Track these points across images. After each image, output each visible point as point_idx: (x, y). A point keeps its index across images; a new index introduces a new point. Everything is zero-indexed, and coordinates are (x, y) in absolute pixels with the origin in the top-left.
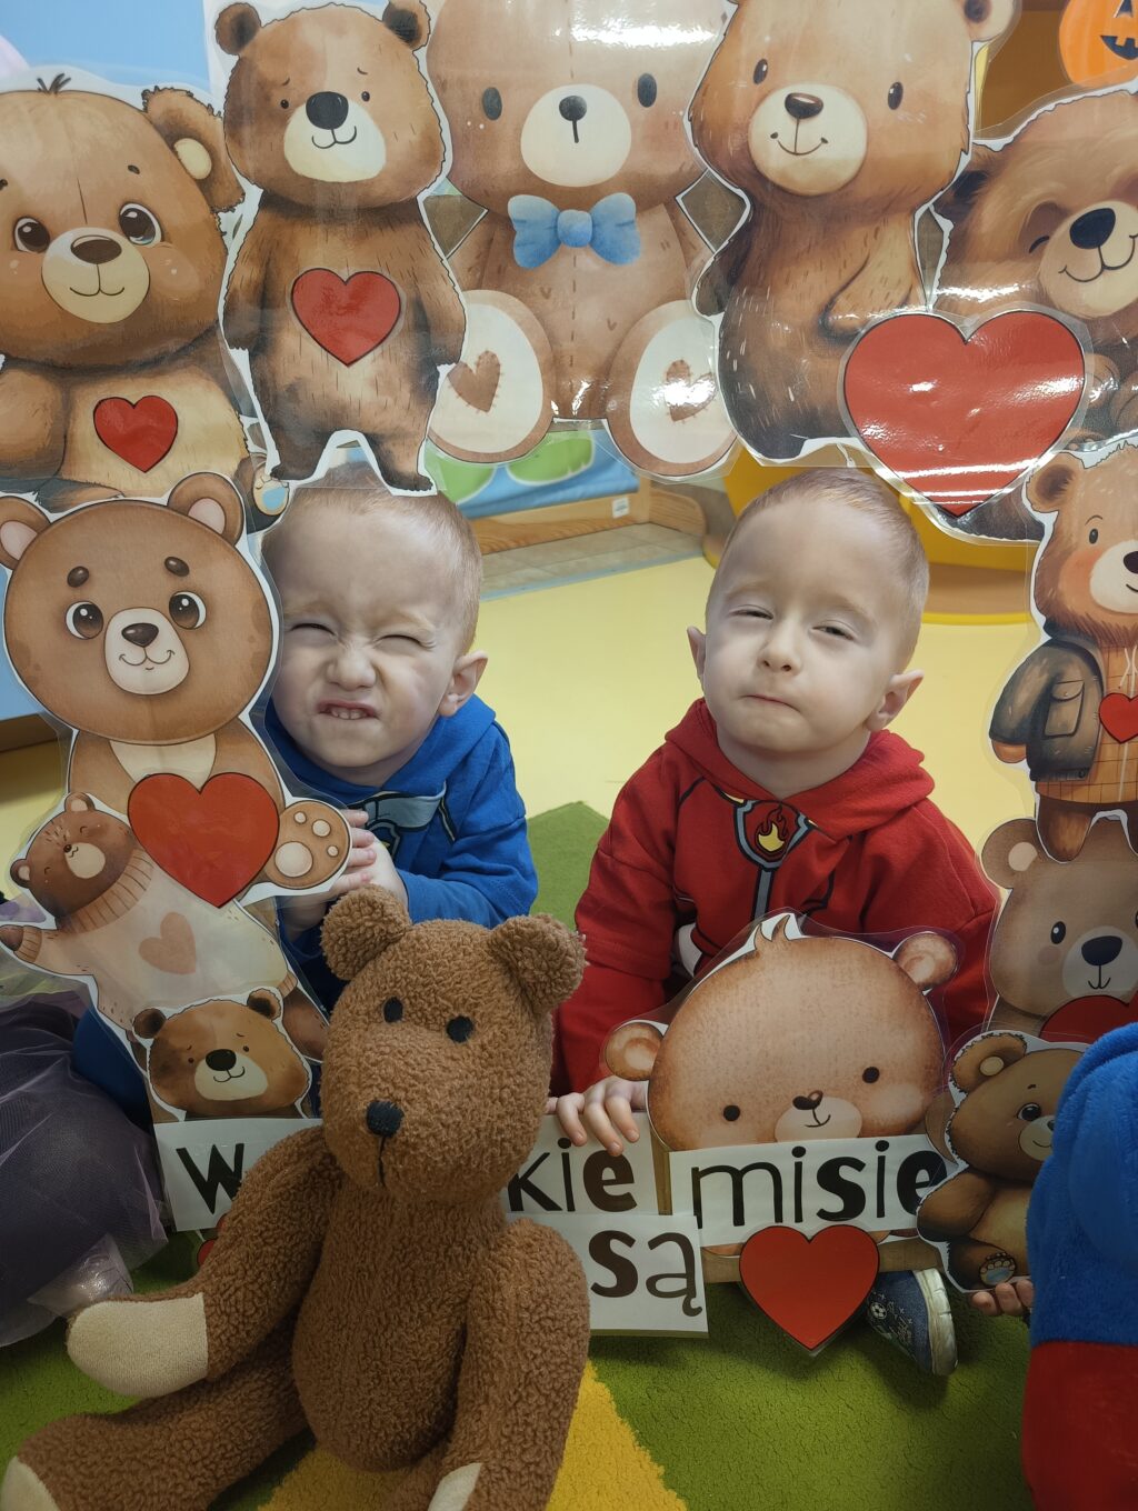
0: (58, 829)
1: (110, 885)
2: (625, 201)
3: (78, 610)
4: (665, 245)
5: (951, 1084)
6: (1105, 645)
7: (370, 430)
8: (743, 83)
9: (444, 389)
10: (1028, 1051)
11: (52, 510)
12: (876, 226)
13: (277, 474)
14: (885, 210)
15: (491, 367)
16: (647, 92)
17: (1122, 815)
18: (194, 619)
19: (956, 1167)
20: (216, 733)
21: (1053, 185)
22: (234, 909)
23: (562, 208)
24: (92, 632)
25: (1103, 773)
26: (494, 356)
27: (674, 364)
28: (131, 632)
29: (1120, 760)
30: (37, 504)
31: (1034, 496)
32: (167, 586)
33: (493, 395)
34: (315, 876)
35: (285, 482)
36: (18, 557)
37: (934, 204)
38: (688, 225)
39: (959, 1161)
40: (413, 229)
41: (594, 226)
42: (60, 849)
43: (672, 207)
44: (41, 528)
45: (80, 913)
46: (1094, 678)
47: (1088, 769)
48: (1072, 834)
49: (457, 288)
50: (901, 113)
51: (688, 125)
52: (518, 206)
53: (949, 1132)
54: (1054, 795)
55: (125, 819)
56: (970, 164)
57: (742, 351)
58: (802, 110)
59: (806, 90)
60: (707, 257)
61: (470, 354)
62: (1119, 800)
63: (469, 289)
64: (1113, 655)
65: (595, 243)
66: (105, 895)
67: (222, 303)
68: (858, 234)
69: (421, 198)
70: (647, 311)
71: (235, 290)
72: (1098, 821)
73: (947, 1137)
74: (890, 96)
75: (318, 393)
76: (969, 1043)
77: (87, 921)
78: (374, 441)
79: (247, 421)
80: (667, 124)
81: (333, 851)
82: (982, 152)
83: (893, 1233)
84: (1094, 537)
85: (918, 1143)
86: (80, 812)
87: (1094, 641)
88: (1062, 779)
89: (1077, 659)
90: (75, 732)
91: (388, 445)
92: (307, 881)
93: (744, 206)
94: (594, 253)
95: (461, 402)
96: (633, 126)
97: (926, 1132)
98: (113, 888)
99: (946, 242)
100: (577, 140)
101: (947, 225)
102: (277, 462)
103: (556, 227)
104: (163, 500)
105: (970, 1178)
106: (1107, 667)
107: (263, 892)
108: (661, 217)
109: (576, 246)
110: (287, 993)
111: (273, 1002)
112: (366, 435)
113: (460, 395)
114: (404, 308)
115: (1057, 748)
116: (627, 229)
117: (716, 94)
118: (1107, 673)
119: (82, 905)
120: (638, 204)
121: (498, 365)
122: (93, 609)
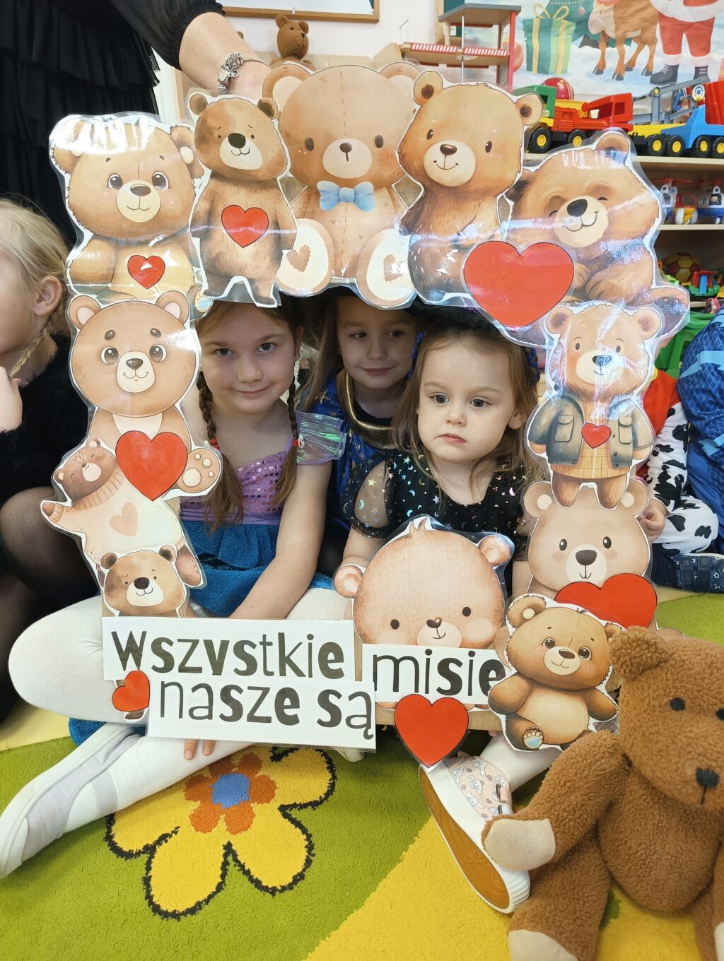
0: (81, 455)
1: (101, 486)
2: (369, 186)
3: (107, 350)
4: (386, 205)
5: (507, 622)
6: (584, 399)
7: (250, 277)
8: (423, 138)
9: (285, 261)
10: (547, 607)
11: (103, 303)
12: (478, 202)
13: (206, 293)
14: (483, 195)
15: (306, 251)
16: (379, 142)
17: (594, 485)
18: (159, 358)
19: (510, 671)
20: (163, 412)
21: (558, 188)
22: (159, 501)
23: (341, 187)
24: (111, 361)
25: (584, 463)
26: (308, 247)
27: (388, 256)
28: (131, 362)
29: (592, 457)
30: (96, 300)
31: (550, 326)
32: (152, 341)
33: (306, 265)
34: (201, 486)
35: (210, 297)
36: (83, 323)
37: (506, 194)
38: (396, 196)
39: (512, 667)
40: (276, 190)
41: (355, 194)
42: (81, 465)
43: (389, 188)
44: (97, 311)
45: (85, 499)
46: (579, 415)
47: (577, 460)
48: (569, 493)
49: (294, 217)
50: (491, 154)
51: (397, 155)
52: (322, 185)
53: (507, 650)
54: (560, 471)
55: (114, 452)
56: (521, 177)
57: (419, 253)
58: (447, 151)
59: (449, 143)
60: (405, 211)
61: (297, 247)
62: (593, 478)
63: (299, 218)
64: (588, 404)
65: (356, 201)
66: (98, 491)
67: (191, 217)
68: (472, 204)
69: (278, 179)
70: (377, 232)
71: (198, 212)
72: (582, 488)
73: (506, 653)
74: (486, 147)
75: (228, 259)
76: (517, 599)
77: (87, 504)
78: (251, 281)
79: (196, 269)
80: (388, 155)
81: (211, 474)
82: (526, 172)
83: (476, 706)
84: (578, 347)
85: (490, 655)
86: (94, 448)
87: (578, 396)
88: (564, 464)
89: (571, 405)
90: (97, 408)
91: (257, 284)
92: (196, 489)
93: (421, 190)
94: (355, 206)
95: (292, 267)
96: (373, 155)
97: (495, 649)
98: (104, 487)
99: (511, 211)
100: (348, 160)
101: (511, 203)
102: (207, 288)
103: (338, 194)
104: (154, 302)
105: (518, 678)
106: (585, 409)
107: (174, 494)
108: (385, 192)
109: (347, 202)
110: (179, 548)
111: (172, 553)
112: (248, 279)
113: (292, 264)
114: (270, 223)
115: (560, 448)
116: (369, 196)
117: (410, 143)
118: (585, 413)
119: (86, 495)
120: (375, 186)
121: (309, 252)
122: (115, 351)
